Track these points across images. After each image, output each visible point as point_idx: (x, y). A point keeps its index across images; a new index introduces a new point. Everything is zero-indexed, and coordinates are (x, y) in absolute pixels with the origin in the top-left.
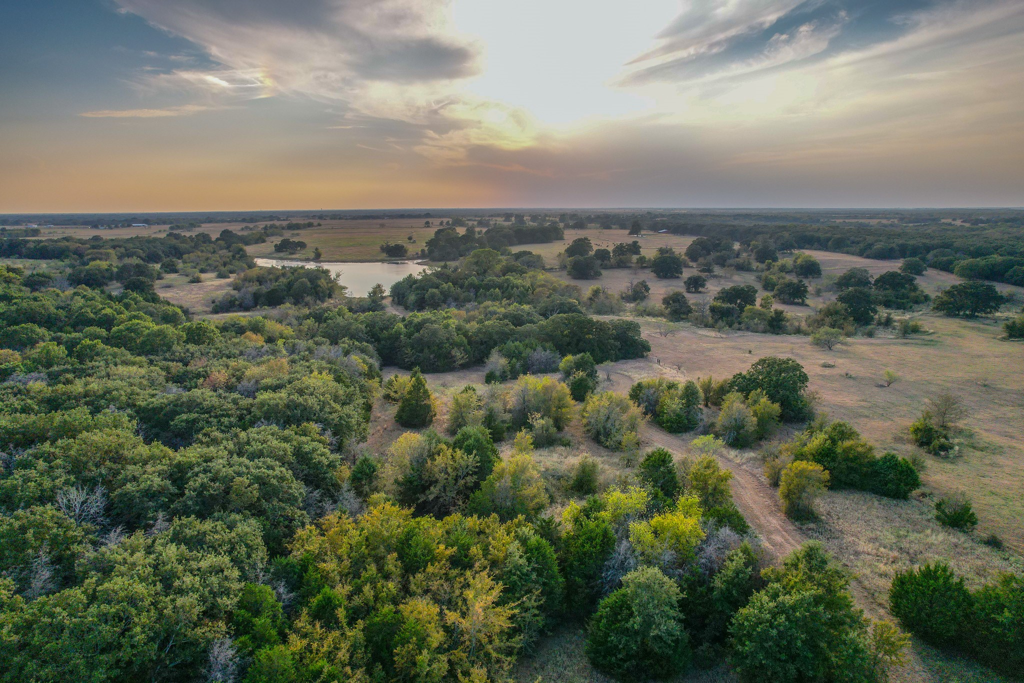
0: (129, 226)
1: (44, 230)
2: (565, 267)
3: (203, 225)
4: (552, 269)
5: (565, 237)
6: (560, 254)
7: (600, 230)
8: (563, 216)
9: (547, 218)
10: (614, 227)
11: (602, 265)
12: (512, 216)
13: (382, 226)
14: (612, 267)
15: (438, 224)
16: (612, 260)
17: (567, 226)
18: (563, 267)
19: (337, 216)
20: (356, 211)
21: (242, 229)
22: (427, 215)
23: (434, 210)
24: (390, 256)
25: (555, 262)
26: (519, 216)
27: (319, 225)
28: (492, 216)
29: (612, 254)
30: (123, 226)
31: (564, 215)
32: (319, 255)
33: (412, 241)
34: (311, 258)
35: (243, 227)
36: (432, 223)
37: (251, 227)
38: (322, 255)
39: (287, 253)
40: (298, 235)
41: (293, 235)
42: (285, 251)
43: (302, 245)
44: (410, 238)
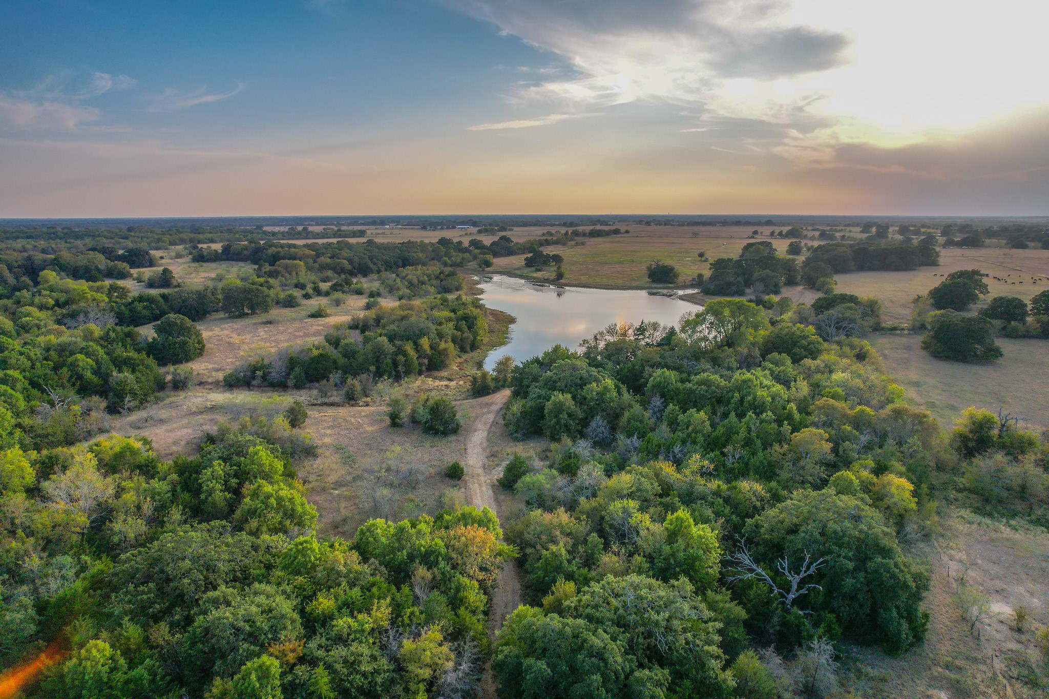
0: (454, 227)
1: (371, 231)
2: (923, 327)
3: (515, 229)
4: (895, 329)
5: (941, 260)
6: (918, 299)
7: (1007, 251)
8: (947, 229)
9: (923, 230)
10: (1032, 244)
11: (1004, 328)
12: (871, 227)
13: (696, 235)
14: (1027, 336)
15: (768, 234)
16: (1029, 319)
17: (950, 243)
18: (919, 328)
20: (700, 216)
21: (544, 234)
23: (779, 216)
24: (654, 281)
25: (907, 312)
26: (882, 228)
27: (627, 232)
28: (849, 225)
29: (1029, 307)
30: (448, 228)
31: (949, 226)
32: (560, 276)
33: (703, 259)
34: (552, 278)
35: (545, 232)
36: (762, 233)
37: (553, 232)
38: (566, 276)
39: (533, 269)
40: (583, 244)
41: (577, 244)
42: (533, 266)
43: (557, 259)
44: (701, 255)
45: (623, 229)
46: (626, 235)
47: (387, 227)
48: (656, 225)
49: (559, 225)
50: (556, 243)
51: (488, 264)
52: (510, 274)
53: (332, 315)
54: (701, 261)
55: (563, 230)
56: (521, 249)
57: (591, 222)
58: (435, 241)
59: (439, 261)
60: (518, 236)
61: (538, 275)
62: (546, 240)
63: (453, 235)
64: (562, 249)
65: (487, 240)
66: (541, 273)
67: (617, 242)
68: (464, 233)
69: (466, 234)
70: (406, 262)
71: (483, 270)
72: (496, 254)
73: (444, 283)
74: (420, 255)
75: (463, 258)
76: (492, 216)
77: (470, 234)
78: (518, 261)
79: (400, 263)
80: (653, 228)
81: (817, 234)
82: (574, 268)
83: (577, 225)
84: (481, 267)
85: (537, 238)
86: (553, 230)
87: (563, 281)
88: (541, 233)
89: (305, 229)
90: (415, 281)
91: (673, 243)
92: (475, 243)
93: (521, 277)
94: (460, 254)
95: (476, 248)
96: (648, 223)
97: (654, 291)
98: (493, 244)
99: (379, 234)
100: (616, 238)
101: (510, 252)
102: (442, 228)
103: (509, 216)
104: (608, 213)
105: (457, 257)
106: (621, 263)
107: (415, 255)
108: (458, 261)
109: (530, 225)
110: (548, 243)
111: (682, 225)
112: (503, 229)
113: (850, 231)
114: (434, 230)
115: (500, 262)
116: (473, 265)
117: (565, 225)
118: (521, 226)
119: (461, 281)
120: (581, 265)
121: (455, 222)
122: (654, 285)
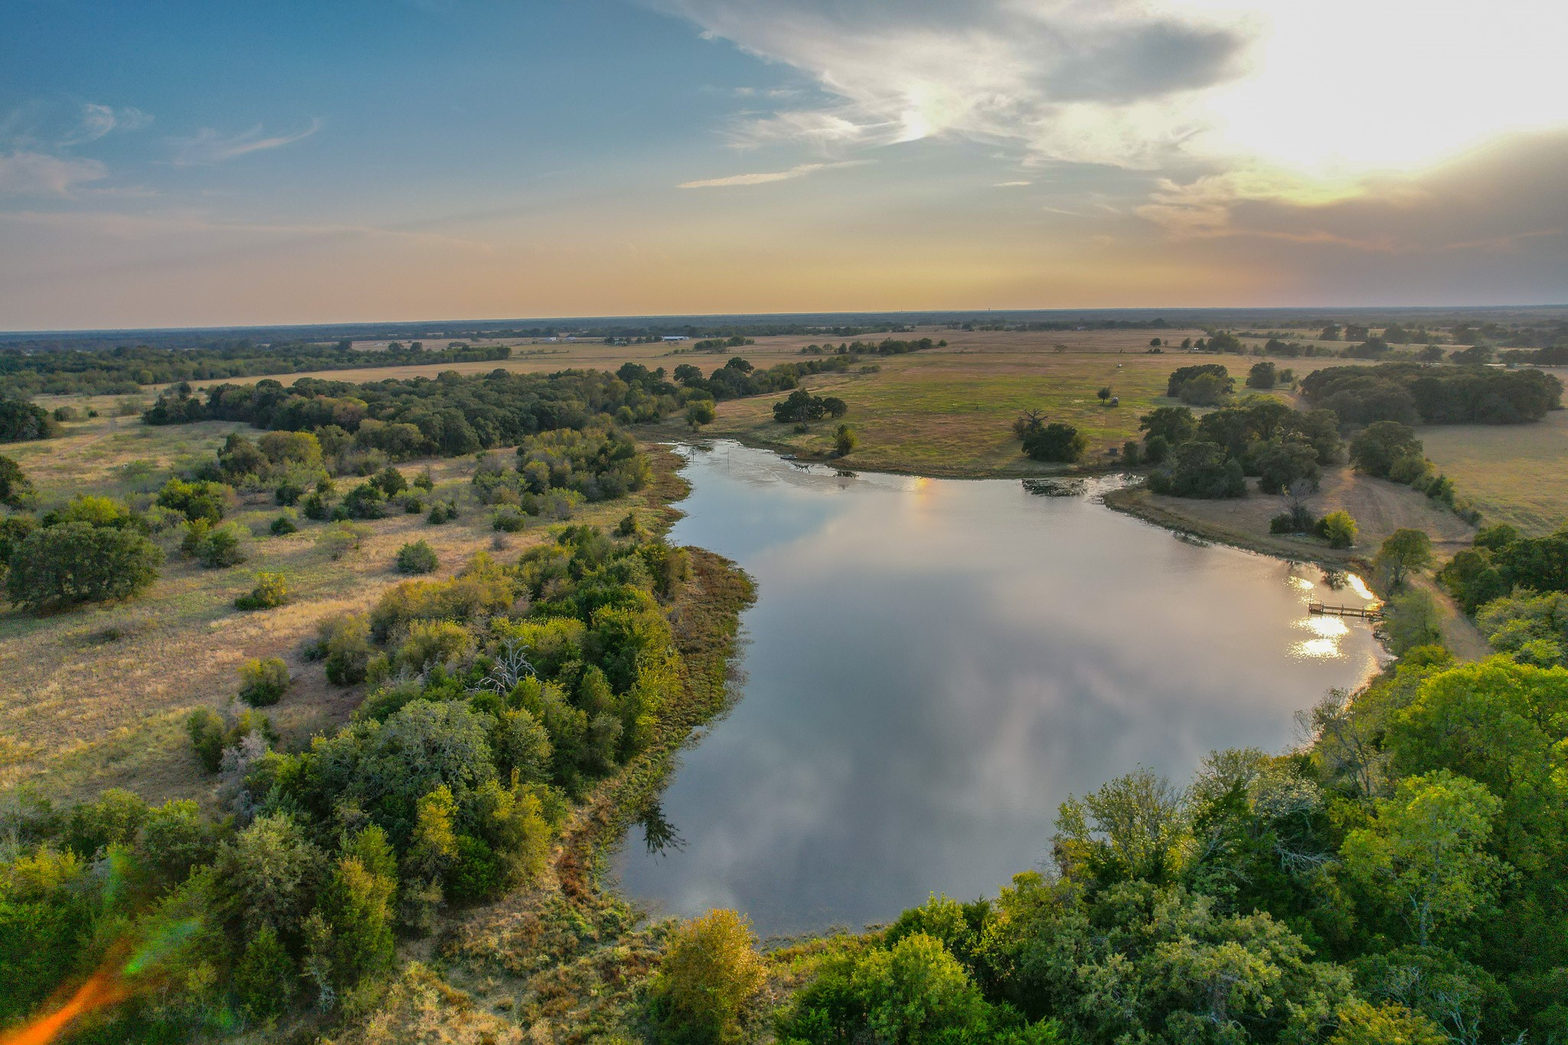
0: (658, 340)
3: (757, 340)
13: (1060, 349)
15: (1179, 344)
19: (994, 322)
20: (1039, 313)
21: (804, 351)
22: (1159, 321)
24: (1035, 457)
27: (943, 344)
30: (648, 341)
32: (845, 447)
33: (1107, 401)
34: (829, 450)
35: (806, 345)
36: (1166, 343)
37: (820, 345)
38: (857, 445)
39: (791, 427)
40: (875, 370)
41: (864, 371)
42: (792, 421)
43: (835, 407)
44: (1104, 394)
45: (935, 339)
46: (942, 350)
47: (554, 339)
48: (982, 329)
49: (827, 332)
50: (827, 368)
51: (704, 417)
52: (748, 439)
53: (296, 597)
54: (1102, 405)
55: (837, 342)
56: (766, 382)
57: (877, 326)
58: (614, 368)
59: (613, 414)
60: (763, 357)
61: (800, 441)
62: (810, 364)
63: (650, 357)
64: (840, 380)
65: (708, 365)
66: (808, 437)
67: (932, 364)
68: (672, 350)
69: (676, 352)
70: (544, 421)
71: (695, 432)
72: (719, 395)
73: (605, 476)
74: (575, 404)
75: (659, 407)
76: (723, 317)
77: (683, 351)
78: (760, 408)
79: (534, 420)
80: (977, 335)
81: (1262, 343)
82: (867, 425)
83: (856, 332)
84: (691, 424)
85: (795, 360)
86: (820, 342)
87: (850, 458)
88: (799, 347)
89: (416, 346)
90: (544, 474)
91: (1027, 365)
92: (686, 374)
93: (766, 445)
94: (655, 399)
95: (688, 384)
96: (968, 327)
97: (1042, 481)
98: (717, 374)
99: (533, 353)
100: (927, 355)
101: (747, 390)
102: (639, 341)
103: (748, 316)
104: (898, 310)
105: (649, 403)
106: (955, 412)
107: (564, 404)
108: (650, 411)
109: (781, 333)
110: (813, 369)
111: (1023, 329)
112: (737, 342)
113: (1302, 337)
114: (625, 345)
115: (726, 410)
116: (677, 417)
117: (837, 332)
118: (767, 335)
119: (642, 469)
120: (881, 417)
121: (661, 329)
122: (1040, 467)
